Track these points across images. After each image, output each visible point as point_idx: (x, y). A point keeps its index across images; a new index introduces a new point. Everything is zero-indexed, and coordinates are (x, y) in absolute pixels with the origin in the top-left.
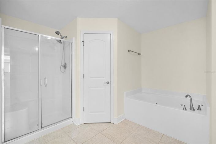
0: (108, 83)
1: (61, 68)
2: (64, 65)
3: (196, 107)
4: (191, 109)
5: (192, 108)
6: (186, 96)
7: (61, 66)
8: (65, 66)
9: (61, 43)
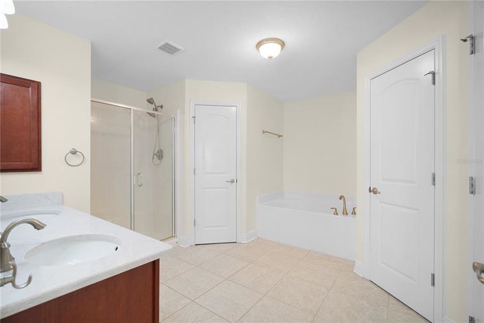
0: (232, 182)
1: (153, 158)
2: (158, 152)
3: (350, 211)
4: (343, 214)
5: (345, 213)
6: (341, 198)
7: (154, 154)
8: (160, 155)
9: (154, 117)
